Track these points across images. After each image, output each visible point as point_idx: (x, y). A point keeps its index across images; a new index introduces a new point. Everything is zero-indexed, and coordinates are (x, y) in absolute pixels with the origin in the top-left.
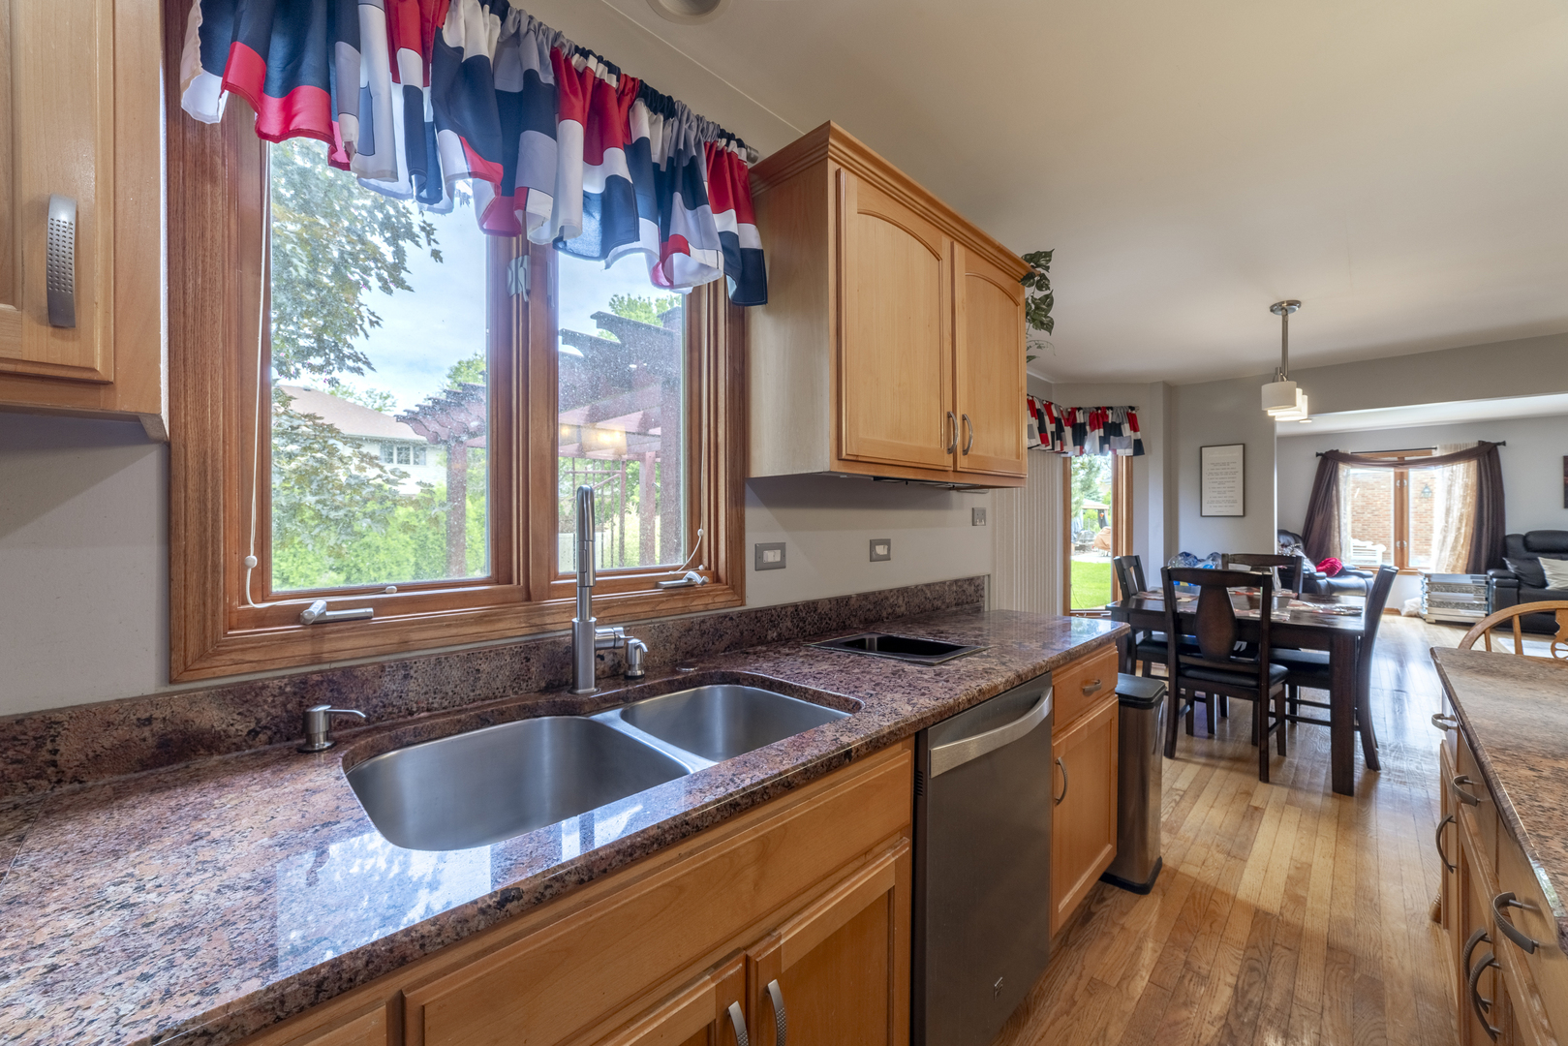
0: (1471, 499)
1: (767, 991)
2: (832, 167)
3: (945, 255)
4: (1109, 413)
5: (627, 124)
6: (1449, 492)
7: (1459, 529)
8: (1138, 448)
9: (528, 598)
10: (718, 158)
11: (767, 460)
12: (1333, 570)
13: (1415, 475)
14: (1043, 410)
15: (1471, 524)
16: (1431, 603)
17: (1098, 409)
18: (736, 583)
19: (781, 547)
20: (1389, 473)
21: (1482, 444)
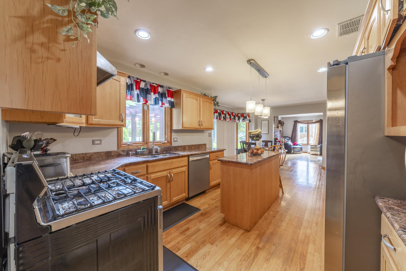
0: (319, 130)
1: (172, 175)
2: (182, 93)
3: (199, 100)
4: (245, 114)
5: (158, 90)
6: (315, 129)
7: (317, 136)
8: (250, 121)
9: (147, 143)
10: (168, 91)
11: (175, 127)
12: (295, 144)
13: (310, 125)
14: (231, 114)
15: (319, 135)
16: (311, 151)
17: (242, 113)
18: (171, 143)
19: (177, 138)
20: (306, 125)
21: (320, 120)
